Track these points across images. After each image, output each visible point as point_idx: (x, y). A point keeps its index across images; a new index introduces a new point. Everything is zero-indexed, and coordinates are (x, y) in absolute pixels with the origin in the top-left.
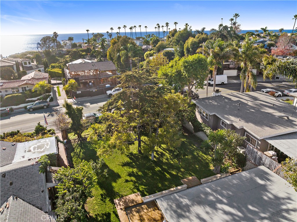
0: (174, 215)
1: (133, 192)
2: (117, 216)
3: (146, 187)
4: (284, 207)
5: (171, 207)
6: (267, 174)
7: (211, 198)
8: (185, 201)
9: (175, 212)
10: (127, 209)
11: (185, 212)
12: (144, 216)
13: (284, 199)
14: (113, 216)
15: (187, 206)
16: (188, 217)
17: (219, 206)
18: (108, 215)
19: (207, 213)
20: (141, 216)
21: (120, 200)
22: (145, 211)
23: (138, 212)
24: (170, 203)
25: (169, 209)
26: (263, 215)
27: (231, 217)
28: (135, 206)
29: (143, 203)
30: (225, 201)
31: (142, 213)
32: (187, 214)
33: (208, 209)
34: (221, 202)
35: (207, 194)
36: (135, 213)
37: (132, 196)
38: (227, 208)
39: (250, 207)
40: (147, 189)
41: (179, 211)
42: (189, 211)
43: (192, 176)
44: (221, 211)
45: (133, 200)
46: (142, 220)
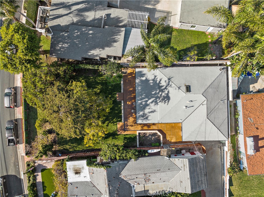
0: (146, 120)
1: (116, 125)
2: (126, 135)
3: (115, 118)
4: (158, 82)
5: (142, 119)
6: (141, 72)
7: (144, 103)
8: (141, 113)
9: (144, 119)
10: (125, 130)
11: (146, 116)
12: (131, 124)
13: (155, 78)
14: (126, 136)
15: (144, 114)
16: (148, 116)
17: (148, 103)
18: (125, 138)
19: (149, 109)
20: (130, 126)
21: (119, 132)
22: (128, 123)
23: (128, 126)
24: (140, 119)
25: (143, 120)
26: (158, 92)
27: (154, 102)
28: (124, 126)
29: (124, 123)
30: (147, 99)
31: (129, 124)
32: (147, 115)
33: (148, 107)
34: (147, 101)
35: (141, 103)
36: (128, 127)
37: (119, 126)
38: (150, 101)
39: (153, 93)
40: (116, 118)
41: (145, 117)
42: (146, 114)
43: (116, 94)
44: (150, 104)
45: (121, 126)
46: (132, 126)
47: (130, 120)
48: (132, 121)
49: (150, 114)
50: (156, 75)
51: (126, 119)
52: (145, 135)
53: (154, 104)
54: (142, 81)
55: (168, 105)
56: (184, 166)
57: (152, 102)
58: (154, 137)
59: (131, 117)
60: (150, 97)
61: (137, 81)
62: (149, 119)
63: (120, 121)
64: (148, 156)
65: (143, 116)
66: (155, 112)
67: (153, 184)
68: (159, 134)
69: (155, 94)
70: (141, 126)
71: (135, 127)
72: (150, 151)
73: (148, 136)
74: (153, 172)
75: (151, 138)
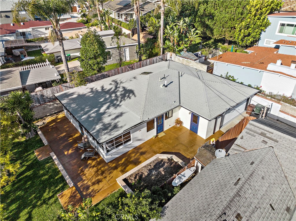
3: (47, 191)
4: (100, 90)
5: (106, 133)
7: (93, 115)
8: (99, 127)
12: (94, 180)
13: (92, 90)
15: (104, 125)
16: (116, 123)
17: (101, 111)
19: (109, 116)
20: (94, 184)
22: (86, 182)
23: (88, 188)
26: (107, 97)
27: (111, 107)
28: (80, 193)
29: (75, 185)
30: (96, 109)
31: (90, 183)
33: (105, 116)
35: (89, 117)
36: (90, 190)
37: (64, 200)
38: (104, 108)
39: (101, 100)
40: (50, 188)
41: (110, 128)
42: (110, 124)
43: (33, 153)
44: (107, 111)
45: (70, 198)
46: (98, 182)
47: (87, 175)
48: (93, 173)
49: (118, 119)
51: (76, 178)
52: (141, 177)
54: (72, 99)
57: (108, 108)
58: (162, 169)
59: (87, 169)
60: (99, 105)
62: (120, 126)
65: (105, 129)
66: (124, 114)
71: (108, 178)
72: (177, 182)
73: (149, 174)
75: (159, 173)
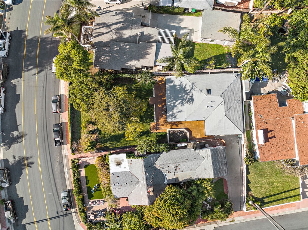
0: (174, 118)
1: (149, 125)
2: (158, 133)
4: (184, 87)
5: (171, 118)
6: (170, 79)
7: (172, 104)
8: (170, 113)
9: (173, 118)
10: (157, 129)
11: (174, 115)
12: (161, 124)
13: (181, 84)
14: (158, 134)
15: (173, 113)
16: (176, 115)
17: (176, 104)
18: (157, 136)
19: (177, 109)
20: (161, 125)
21: (152, 131)
22: (159, 123)
23: (159, 125)
26: (183, 95)
27: (181, 104)
28: (156, 126)
29: (156, 123)
30: (175, 101)
31: (160, 124)
32: (175, 115)
33: (176, 108)
34: (175, 103)
35: (170, 105)
36: (159, 127)
37: (152, 125)
38: (178, 103)
39: (180, 96)
40: (149, 119)
41: (173, 116)
42: (174, 114)
43: (149, 98)
44: (178, 105)
45: (153, 126)
46: (163, 125)
47: (161, 120)
48: (163, 121)
49: (178, 113)
50: (182, 81)
51: (158, 120)
52: (174, 133)
53: (180, 105)
54: (170, 86)
55: (192, 105)
56: (207, 155)
57: (179, 104)
58: (181, 134)
59: (162, 118)
60: (177, 99)
61: (167, 86)
62: (177, 117)
63: (153, 121)
64: (177, 149)
65: (172, 116)
66: (182, 112)
67: (182, 172)
68: (186, 131)
69: (182, 97)
70: (171, 125)
71: (166, 126)
72: (179, 145)
73: (177, 133)
74: (182, 161)
75: (180, 135)
